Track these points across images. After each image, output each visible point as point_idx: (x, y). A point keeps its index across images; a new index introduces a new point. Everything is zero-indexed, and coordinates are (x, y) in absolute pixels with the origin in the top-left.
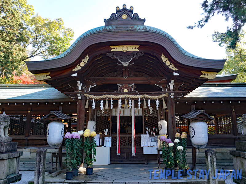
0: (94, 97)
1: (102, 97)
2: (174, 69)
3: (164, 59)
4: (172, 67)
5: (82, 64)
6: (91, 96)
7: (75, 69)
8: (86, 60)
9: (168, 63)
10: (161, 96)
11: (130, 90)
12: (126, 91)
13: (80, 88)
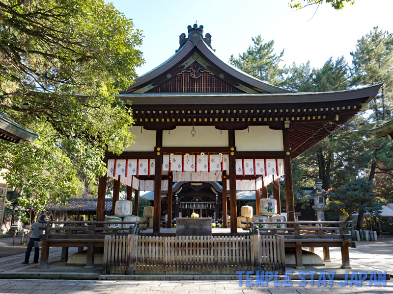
0: (183, 203)
1: (187, 203)
2: (216, 193)
3: (212, 189)
4: (215, 192)
5: (179, 191)
6: (182, 202)
7: (177, 193)
8: (181, 189)
9: (214, 191)
10: (213, 202)
11: (199, 199)
12: (197, 200)
13: (177, 199)
